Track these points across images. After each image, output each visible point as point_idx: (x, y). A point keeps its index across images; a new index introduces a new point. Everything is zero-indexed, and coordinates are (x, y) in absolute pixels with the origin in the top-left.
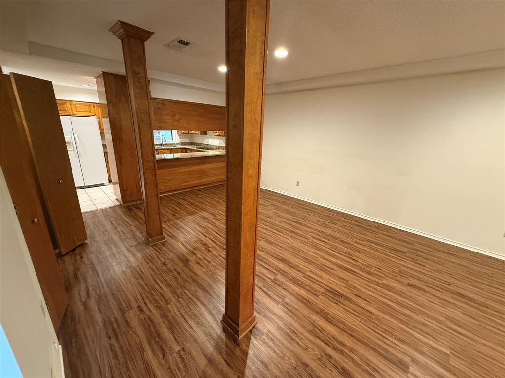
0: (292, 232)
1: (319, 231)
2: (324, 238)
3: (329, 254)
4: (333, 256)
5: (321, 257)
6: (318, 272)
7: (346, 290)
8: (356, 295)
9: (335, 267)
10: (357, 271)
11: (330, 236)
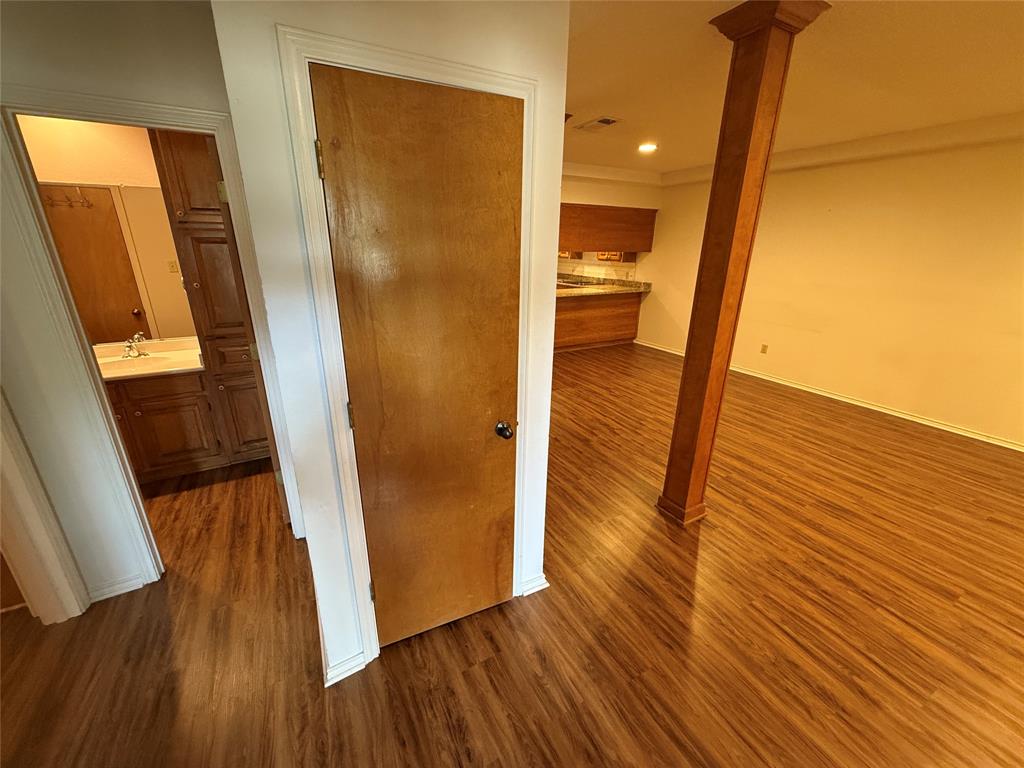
0: (752, 424)
1: (807, 429)
2: (816, 439)
3: (825, 461)
4: (834, 464)
5: (808, 462)
6: (803, 479)
7: (855, 506)
8: (875, 515)
9: (836, 478)
10: (882, 489)
11: (831, 438)
